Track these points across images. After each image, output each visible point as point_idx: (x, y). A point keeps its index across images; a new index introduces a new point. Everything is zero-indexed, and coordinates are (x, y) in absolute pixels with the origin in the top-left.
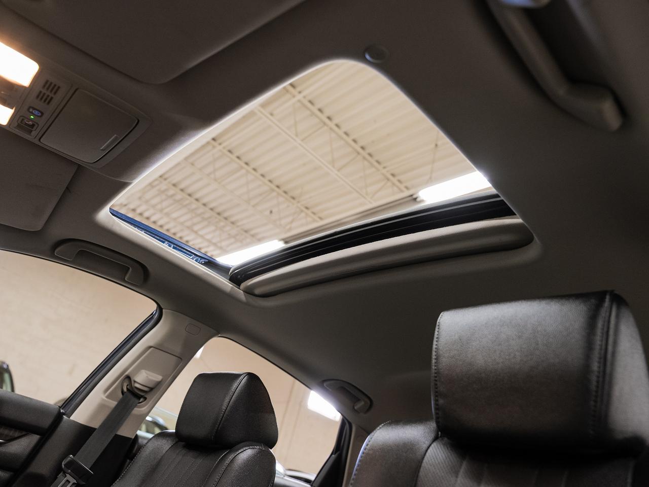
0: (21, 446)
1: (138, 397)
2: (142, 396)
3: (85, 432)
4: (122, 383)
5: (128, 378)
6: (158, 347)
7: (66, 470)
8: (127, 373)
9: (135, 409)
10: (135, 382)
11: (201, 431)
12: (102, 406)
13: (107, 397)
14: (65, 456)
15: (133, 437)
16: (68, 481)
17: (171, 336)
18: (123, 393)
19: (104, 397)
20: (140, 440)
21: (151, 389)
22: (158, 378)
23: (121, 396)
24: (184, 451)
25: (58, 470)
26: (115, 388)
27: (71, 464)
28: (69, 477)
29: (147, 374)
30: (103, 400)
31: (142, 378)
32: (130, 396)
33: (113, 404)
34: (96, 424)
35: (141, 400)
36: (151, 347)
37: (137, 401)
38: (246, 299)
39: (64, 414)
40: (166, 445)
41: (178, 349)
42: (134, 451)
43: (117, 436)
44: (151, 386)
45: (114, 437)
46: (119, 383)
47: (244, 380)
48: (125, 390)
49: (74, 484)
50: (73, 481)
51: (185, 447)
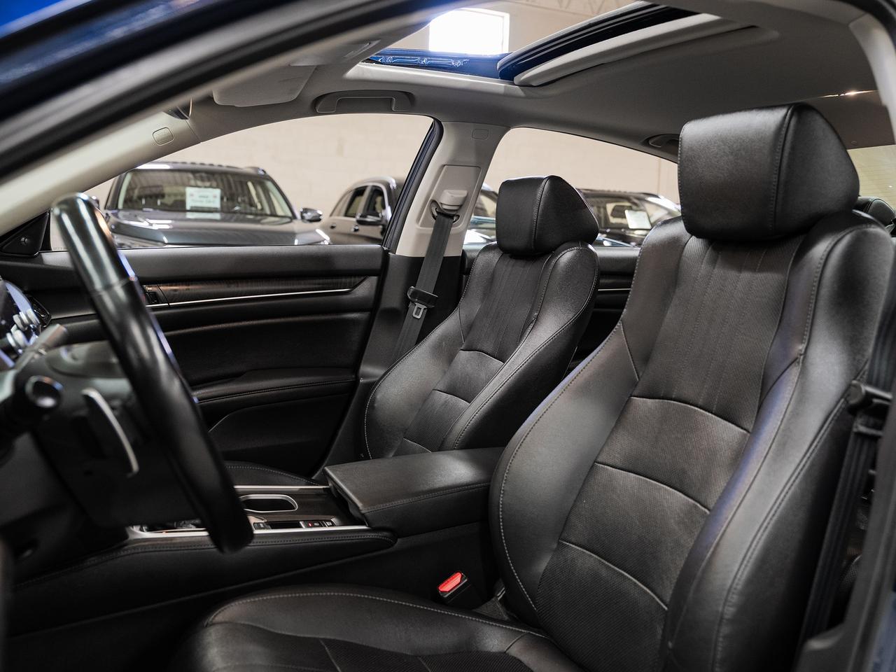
0: (365, 289)
1: (451, 217)
2: (454, 215)
3: (415, 264)
4: (430, 207)
5: (434, 202)
6: (452, 164)
7: (412, 299)
8: (431, 198)
9: (452, 229)
10: (442, 204)
11: (519, 242)
12: (420, 236)
13: (421, 226)
14: (407, 289)
15: (461, 255)
16: (419, 308)
17: (460, 148)
18: (434, 217)
19: (418, 226)
20: (468, 254)
21: (460, 206)
22: (463, 193)
23: (434, 221)
24: (512, 262)
25: (406, 302)
26: (426, 216)
27: (415, 294)
28: (418, 305)
29: (451, 193)
30: (419, 229)
31: (448, 199)
32: (442, 218)
33: (430, 230)
34: (422, 253)
35: (455, 218)
36: (445, 165)
37: (451, 221)
38: (525, 93)
39: (389, 251)
40: (494, 257)
41: (472, 159)
42: (466, 267)
43: (446, 259)
44: (459, 204)
45: (443, 260)
46: (427, 209)
47: (546, 186)
48: (436, 214)
49: (425, 309)
50: (423, 307)
51: (511, 257)
